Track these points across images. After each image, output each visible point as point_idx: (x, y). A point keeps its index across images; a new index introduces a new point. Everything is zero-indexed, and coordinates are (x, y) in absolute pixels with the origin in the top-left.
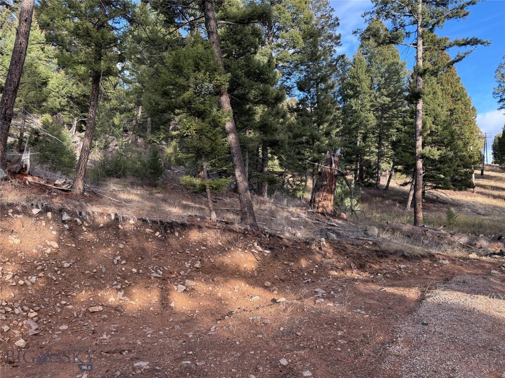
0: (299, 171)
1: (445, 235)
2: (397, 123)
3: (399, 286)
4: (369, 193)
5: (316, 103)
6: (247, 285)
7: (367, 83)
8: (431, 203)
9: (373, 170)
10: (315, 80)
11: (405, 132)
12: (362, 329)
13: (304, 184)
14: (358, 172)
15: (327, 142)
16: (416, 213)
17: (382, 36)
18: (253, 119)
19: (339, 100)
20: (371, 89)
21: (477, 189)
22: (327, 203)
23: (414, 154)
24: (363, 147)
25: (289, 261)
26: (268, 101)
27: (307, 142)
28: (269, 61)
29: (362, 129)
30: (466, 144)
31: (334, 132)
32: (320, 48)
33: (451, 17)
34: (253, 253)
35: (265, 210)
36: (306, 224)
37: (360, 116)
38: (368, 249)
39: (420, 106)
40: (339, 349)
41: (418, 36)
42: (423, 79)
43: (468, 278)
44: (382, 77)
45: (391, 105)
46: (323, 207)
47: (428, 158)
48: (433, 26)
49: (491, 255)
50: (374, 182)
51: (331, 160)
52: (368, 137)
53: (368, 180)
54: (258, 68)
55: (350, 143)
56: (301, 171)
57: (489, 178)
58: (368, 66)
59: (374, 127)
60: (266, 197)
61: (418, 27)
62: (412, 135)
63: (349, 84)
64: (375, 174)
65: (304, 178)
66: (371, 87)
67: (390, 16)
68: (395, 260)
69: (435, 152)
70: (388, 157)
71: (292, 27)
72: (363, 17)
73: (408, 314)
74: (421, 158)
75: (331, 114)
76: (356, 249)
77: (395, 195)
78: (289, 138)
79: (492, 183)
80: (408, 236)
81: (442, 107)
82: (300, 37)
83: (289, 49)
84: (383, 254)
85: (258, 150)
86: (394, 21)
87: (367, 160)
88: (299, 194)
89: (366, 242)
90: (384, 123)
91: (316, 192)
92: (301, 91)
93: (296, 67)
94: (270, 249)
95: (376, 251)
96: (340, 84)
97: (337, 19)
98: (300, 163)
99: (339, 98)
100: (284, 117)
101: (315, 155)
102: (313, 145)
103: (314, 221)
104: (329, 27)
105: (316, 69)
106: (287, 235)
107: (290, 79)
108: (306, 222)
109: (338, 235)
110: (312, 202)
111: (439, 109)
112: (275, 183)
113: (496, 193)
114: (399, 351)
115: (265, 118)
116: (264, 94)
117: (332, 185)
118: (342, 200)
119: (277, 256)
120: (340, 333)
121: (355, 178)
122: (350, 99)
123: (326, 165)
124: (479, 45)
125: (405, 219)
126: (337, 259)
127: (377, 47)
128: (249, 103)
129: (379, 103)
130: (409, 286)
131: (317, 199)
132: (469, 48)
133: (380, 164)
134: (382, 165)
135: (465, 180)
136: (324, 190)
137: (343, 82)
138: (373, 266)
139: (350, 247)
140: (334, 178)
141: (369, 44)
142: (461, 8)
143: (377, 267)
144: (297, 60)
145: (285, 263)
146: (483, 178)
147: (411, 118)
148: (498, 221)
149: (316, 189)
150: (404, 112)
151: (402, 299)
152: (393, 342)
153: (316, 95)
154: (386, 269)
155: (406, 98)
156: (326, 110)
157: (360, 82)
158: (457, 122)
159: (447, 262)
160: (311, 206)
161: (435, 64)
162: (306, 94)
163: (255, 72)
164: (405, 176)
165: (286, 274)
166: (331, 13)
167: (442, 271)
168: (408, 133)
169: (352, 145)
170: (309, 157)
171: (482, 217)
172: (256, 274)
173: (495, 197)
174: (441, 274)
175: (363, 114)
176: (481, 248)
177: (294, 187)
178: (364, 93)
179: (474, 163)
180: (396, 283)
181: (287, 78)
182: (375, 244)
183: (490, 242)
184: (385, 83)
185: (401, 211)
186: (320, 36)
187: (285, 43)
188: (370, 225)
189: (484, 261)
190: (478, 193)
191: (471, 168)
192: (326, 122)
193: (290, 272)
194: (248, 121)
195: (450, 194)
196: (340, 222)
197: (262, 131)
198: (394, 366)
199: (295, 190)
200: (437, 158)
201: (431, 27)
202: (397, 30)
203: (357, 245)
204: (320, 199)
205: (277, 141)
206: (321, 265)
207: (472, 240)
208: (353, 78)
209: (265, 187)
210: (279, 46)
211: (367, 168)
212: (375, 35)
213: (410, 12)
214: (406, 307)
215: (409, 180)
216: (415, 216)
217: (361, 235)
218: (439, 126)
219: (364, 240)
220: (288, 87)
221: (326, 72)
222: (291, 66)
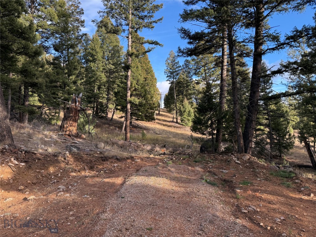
0: (54, 106)
1: (140, 145)
2: (118, 81)
3: (112, 177)
4: (101, 122)
5: (67, 61)
6: (3, 191)
7: (101, 55)
8: (135, 128)
9: (104, 108)
10: (66, 46)
11: (122, 87)
12: (86, 208)
13: (58, 115)
14: (95, 109)
15: (74, 88)
16: (126, 134)
17: (110, 28)
18: (16, 65)
19: (83, 62)
20: (103, 59)
21: (156, 121)
22: (73, 129)
23: (126, 100)
24: (98, 93)
25: (41, 169)
26: (28, 53)
27: (60, 87)
28: (30, 25)
29: (98, 83)
30: (152, 97)
31: (79, 82)
32: (70, 26)
33: (146, 27)
34: (9, 166)
35: (24, 133)
36: (56, 143)
37: (96, 74)
38: (96, 157)
39: (129, 73)
40: (69, 223)
41: (129, 33)
42: (131, 58)
43: (148, 168)
44: (110, 52)
45: (115, 70)
46: (69, 131)
47: (133, 103)
48: (137, 29)
49: (159, 155)
50: (104, 115)
51: (76, 100)
52: (101, 88)
53: (101, 114)
54: (21, 28)
55: (90, 91)
56: (56, 106)
57: (162, 115)
58: (102, 44)
59: (105, 82)
60: (26, 124)
61: (129, 28)
62: (125, 89)
63: (89, 53)
64: (105, 110)
65: (58, 111)
66: (103, 57)
67: (115, 17)
68: (112, 162)
69: (137, 100)
70: (113, 101)
71: (50, 6)
72: (99, 13)
73: (115, 193)
74: (129, 103)
75: (78, 70)
76: (89, 157)
77: (116, 124)
78: (46, 82)
79: (163, 118)
80: (121, 147)
81: (141, 76)
82: (56, 15)
83: (47, 21)
84: (105, 159)
85: (20, 88)
86: (116, 21)
87: (101, 102)
88: (54, 122)
89: (96, 153)
90: (111, 81)
91: (65, 121)
92: (56, 51)
93: (52, 34)
94: (25, 162)
95: (101, 157)
96: (84, 52)
97: (82, 10)
98: (55, 100)
99: (83, 61)
100: (42, 66)
101: (66, 96)
102: (65, 89)
103: (62, 141)
104: (77, 14)
105: (67, 39)
106: (40, 151)
107: (47, 41)
108: (57, 141)
109: (78, 149)
110: (62, 127)
111: (140, 76)
112: (34, 113)
113: (165, 123)
114: (106, 217)
115: (26, 65)
116: (26, 48)
117: (76, 116)
118: (84, 126)
119: (31, 167)
120: (71, 213)
121: (93, 112)
122: (90, 63)
123: (72, 103)
124: (158, 46)
125: (120, 137)
126: (76, 164)
127: (106, 33)
128: (13, 52)
129: (108, 68)
130: (118, 176)
131: (65, 126)
132: (153, 46)
133: (108, 105)
134: (109, 105)
135: (151, 116)
136: (71, 119)
137: (86, 51)
138: (99, 166)
139: (85, 157)
140: (77, 112)
141: (102, 31)
142: (151, 23)
143: (101, 167)
144: (53, 29)
145: (37, 171)
146: (159, 115)
147: (125, 79)
148: (165, 137)
149: (66, 119)
150: (121, 75)
151: (113, 185)
152: (104, 212)
153: (67, 55)
154: (106, 168)
155: (123, 68)
156: (73, 67)
157: (96, 53)
158: (148, 85)
159: (139, 160)
160: (61, 130)
161: (138, 51)
162: (60, 54)
163: (18, 31)
164: (122, 113)
165: (37, 179)
166: (79, 5)
167: (136, 165)
168: (124, 88)
169: (91, 92)
170: (62, 97)
171: (158, 136)
172: (11, 182)
173: (164, 125)
174: (136, 167)
175: (98, 73)
176: (156, 151)
177: (50, 117)
178: (99, 60)
179: (155, 107)
180: (111, 175)
181: (46, 41)
182: (101, 153)
183: (160, 148)
184: (111, 57)
185: (119, 132)
186: (70, 17)
187: (45, 16)
188: (100, 142)
189: (156, 159)
190: (157, 123)
191: (154, 110)
192: (74, 74)
193: (41, 177)
194: (11, 65)
195: (144, 123)
196: (81, 140)
197: (23, 75)
198: (102, 226)
199: (51, 119)
200: (137, 103)
201: (135, 29)
202: (118, 26)
203: (90, 155)
204: (68, 126)
205: (37, 84)
206: (64, 170)
207: (153, 147)
208: (92, 49)
209: (26, 116)
210: (39, 16)
211: (101, 107)
212: (106, 26)
213: (125, 18)
214: (115, 189)
215: (124, 115)
216: (126, 136)
217: (93, 148)
218: (139, 86)
219: (95, 151)
220: (46, 47)
221: (74, 42)
222: (49, 32)
